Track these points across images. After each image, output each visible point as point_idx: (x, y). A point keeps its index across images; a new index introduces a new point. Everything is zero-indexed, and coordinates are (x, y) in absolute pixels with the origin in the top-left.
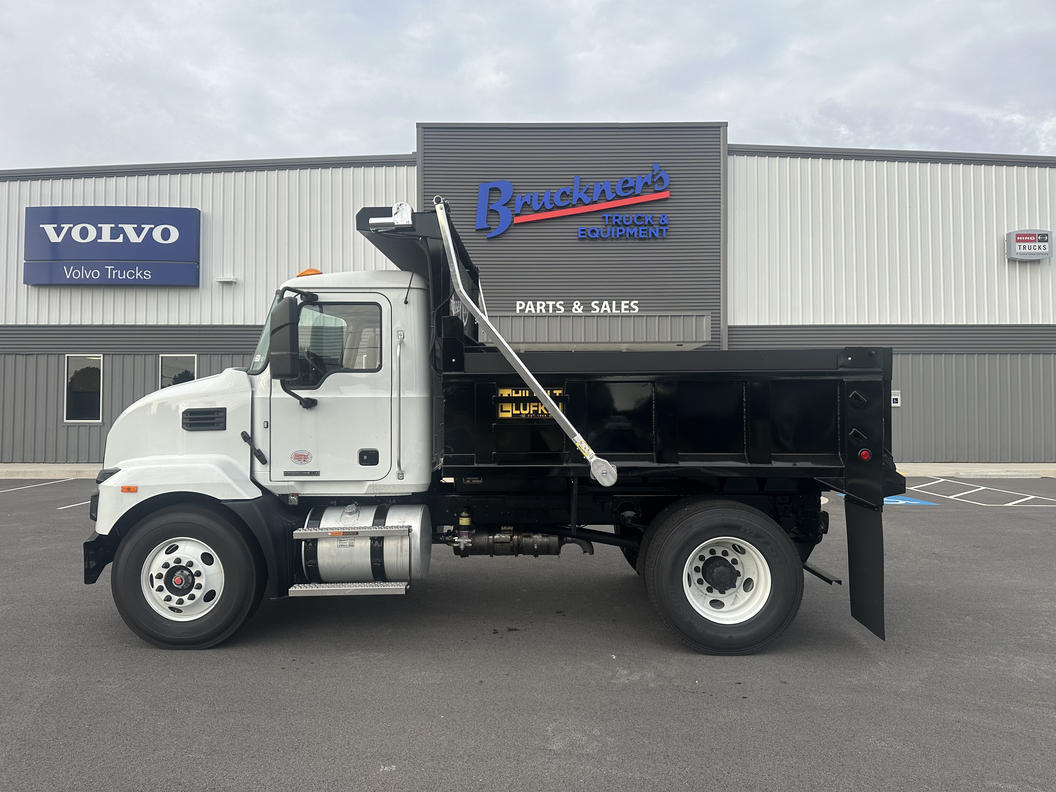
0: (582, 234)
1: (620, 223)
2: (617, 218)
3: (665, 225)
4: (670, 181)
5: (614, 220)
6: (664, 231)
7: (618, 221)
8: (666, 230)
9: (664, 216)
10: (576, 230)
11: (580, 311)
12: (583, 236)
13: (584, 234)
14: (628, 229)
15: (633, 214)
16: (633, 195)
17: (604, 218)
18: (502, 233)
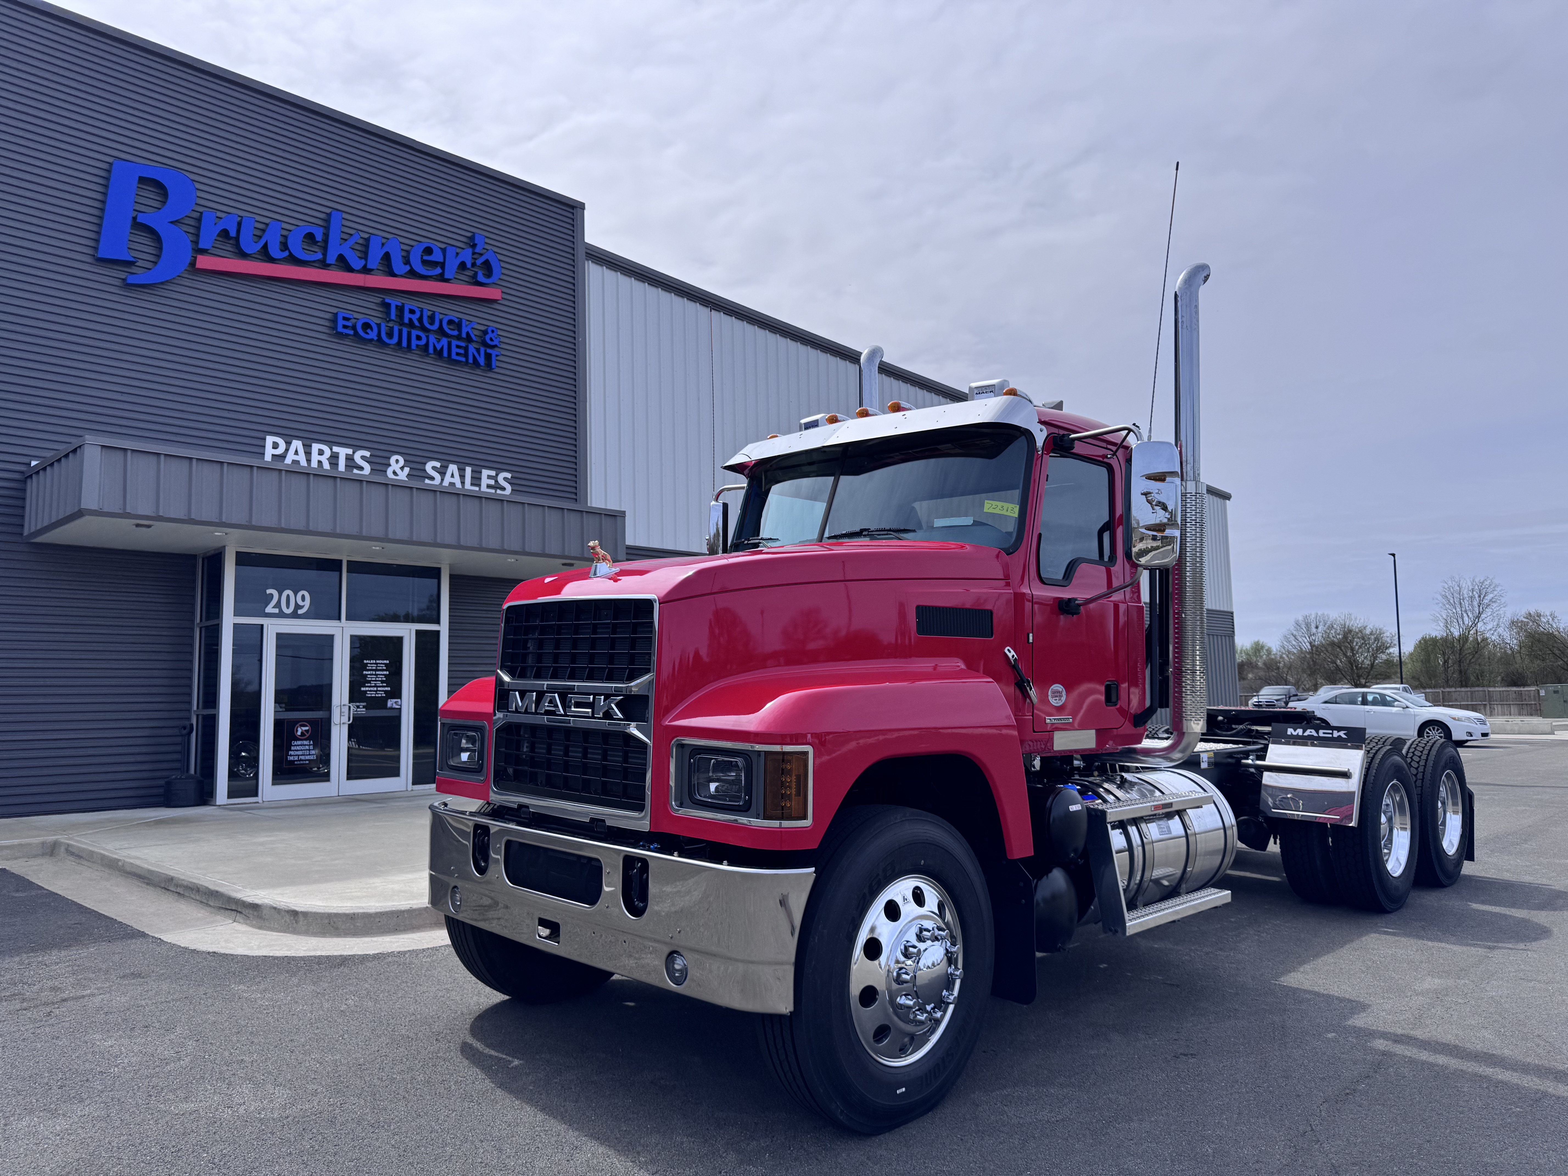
0: (345, 327)
1: (417, 323)
2: (412, 312)
3: (495, 346)
4: (502, 273)
5: (407, 316)
6: (493, 357)
7: (415, 318)
8: (496, 356)
9: (492, 332)
10: (329, 316)
11: (403, 475)
12: (345, 331)
13: (348, 327)
14: (431, 336)
15: (443, 312)
17: (387, 306)
18: (162, 283)
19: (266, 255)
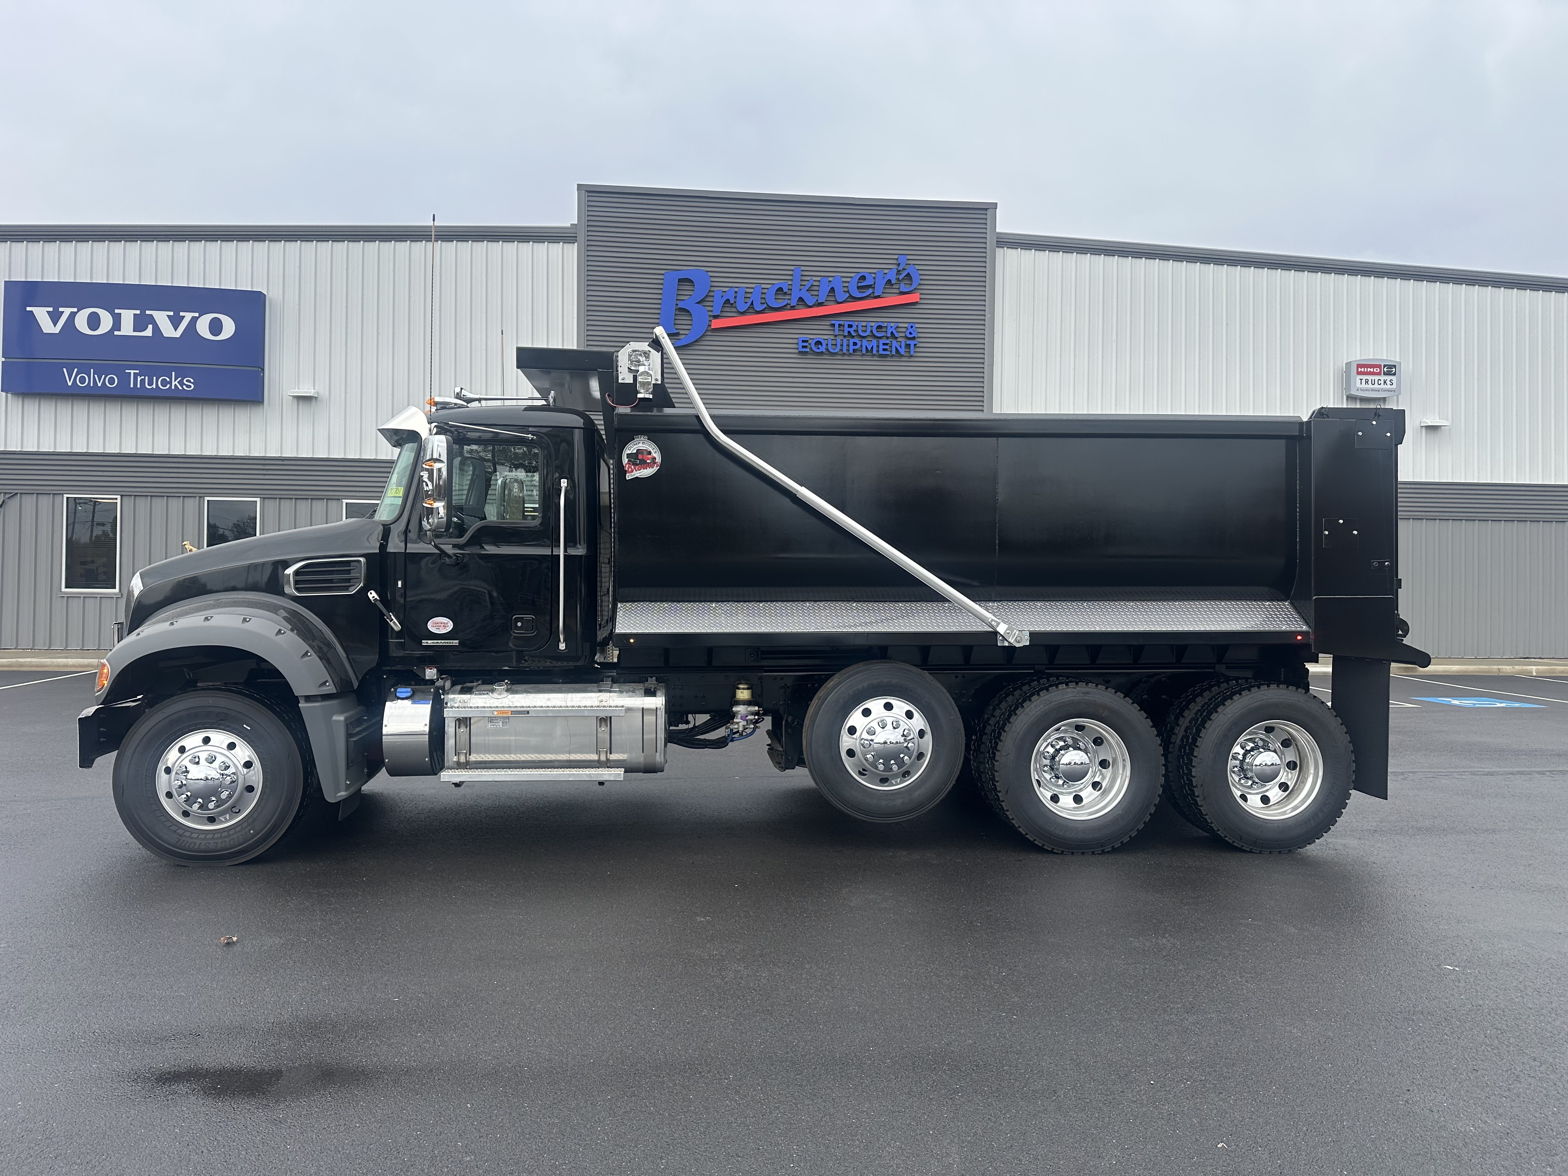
0: (803, 347)
1: (854, 334)
2: (850, 326)
3: (914, 338)
4: (921, 280)
5: (847, 329)
6: (912, 346)
7: (851, 330)
8: (915, 345)
9: (912, 327)
10: (795, 341)
12: (804, 350)
13: (806, 347)
14: (864, 341)
15: (872, 321)
16: (871, 296)
17: (833, 325)
18: (695, 341)
19: (751, 309)
